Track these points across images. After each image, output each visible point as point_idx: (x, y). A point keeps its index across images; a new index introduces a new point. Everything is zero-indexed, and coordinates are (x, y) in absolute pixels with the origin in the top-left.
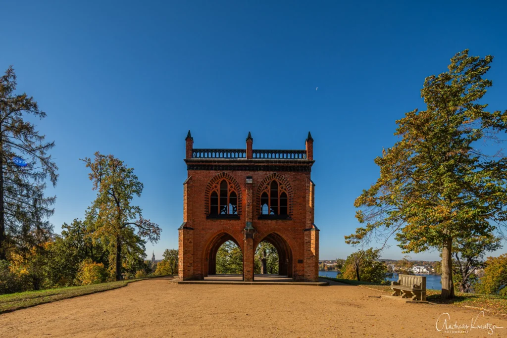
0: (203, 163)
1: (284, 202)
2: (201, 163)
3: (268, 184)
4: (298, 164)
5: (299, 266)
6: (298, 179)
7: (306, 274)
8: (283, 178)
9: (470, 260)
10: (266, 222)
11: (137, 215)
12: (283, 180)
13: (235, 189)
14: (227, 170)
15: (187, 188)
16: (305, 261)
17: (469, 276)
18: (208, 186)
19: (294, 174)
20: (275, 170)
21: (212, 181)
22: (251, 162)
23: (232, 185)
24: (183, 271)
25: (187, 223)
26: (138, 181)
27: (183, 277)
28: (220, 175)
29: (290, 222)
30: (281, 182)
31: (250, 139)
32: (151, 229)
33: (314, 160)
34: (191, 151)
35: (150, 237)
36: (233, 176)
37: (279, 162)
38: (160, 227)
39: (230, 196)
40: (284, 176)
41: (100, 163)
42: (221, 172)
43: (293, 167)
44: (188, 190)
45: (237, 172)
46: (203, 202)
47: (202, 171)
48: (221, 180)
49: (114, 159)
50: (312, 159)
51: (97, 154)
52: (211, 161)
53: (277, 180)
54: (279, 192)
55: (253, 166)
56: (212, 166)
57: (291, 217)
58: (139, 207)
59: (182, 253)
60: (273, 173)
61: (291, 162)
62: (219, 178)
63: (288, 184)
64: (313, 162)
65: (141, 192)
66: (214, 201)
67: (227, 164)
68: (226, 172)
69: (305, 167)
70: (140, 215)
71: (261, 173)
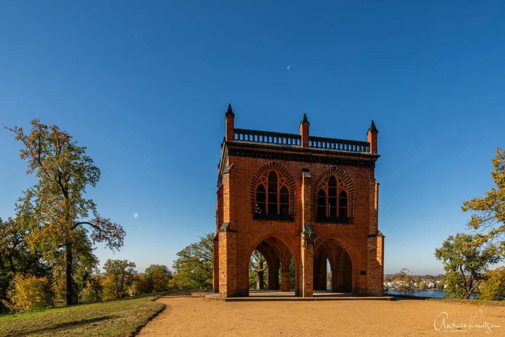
0: (249, 149)
1: (343, 202)
2: (246, 148)
3: (326, 180)
4: (361, 158)
5: (362, 278)
6: (361, 176)
7: (370, 288)
8: (344, 173)
9: (473, 273)
10: (325, 225)
11: (90, 212)
12: (344, 175)
13: (286, 183)
14: (278, 158)
15: (230, 178)
16: (368, 272)
17: (473, 290)
18: (255, 177)
19: (356, 169)
20: (335, 163)
21: (260, 172)
22: (308, 151)
23: (284, 178)
24: (227, 285)
25: (229, 223)
26: (93, 165)
27: (228, 293)
28: (269, 165)
29: (352, 226)
30: (340, 178)
31: (305, 122)
32: (111, 231)
33: (378, 154)
34: (232, 130)
35: (110, 243)
36: (285, 167)
37: (341, 154)
38: (124, 229)
39: (281, 192)
40: (345, 171)
41: (39, 137)
42: (272, 162)
43: (356, 161)
44: (230, 182)
45: (291, 162)
46: (249, 198)
47: (247, 158)
48: (271, 170)
49: (59, 131)
50: (376, 153)
51: (34, 123)
52: (259, 146)
53: (335, 175)
54: (338, 190)
55: (310, 156)
56: (260, 152)
57: (352, 221)
58: (92, 200)
59: (226, 262)
60: (332, 166)
61: (354, 155)
62: (267, 169)
63: (350, 180)
64: (378, 157)
65: (97, 181)
66: (261, 197)
67: (278, 151)
68: (277, 161)
69: (368, 162)
70: (95, 212)
71: (319, 165)
